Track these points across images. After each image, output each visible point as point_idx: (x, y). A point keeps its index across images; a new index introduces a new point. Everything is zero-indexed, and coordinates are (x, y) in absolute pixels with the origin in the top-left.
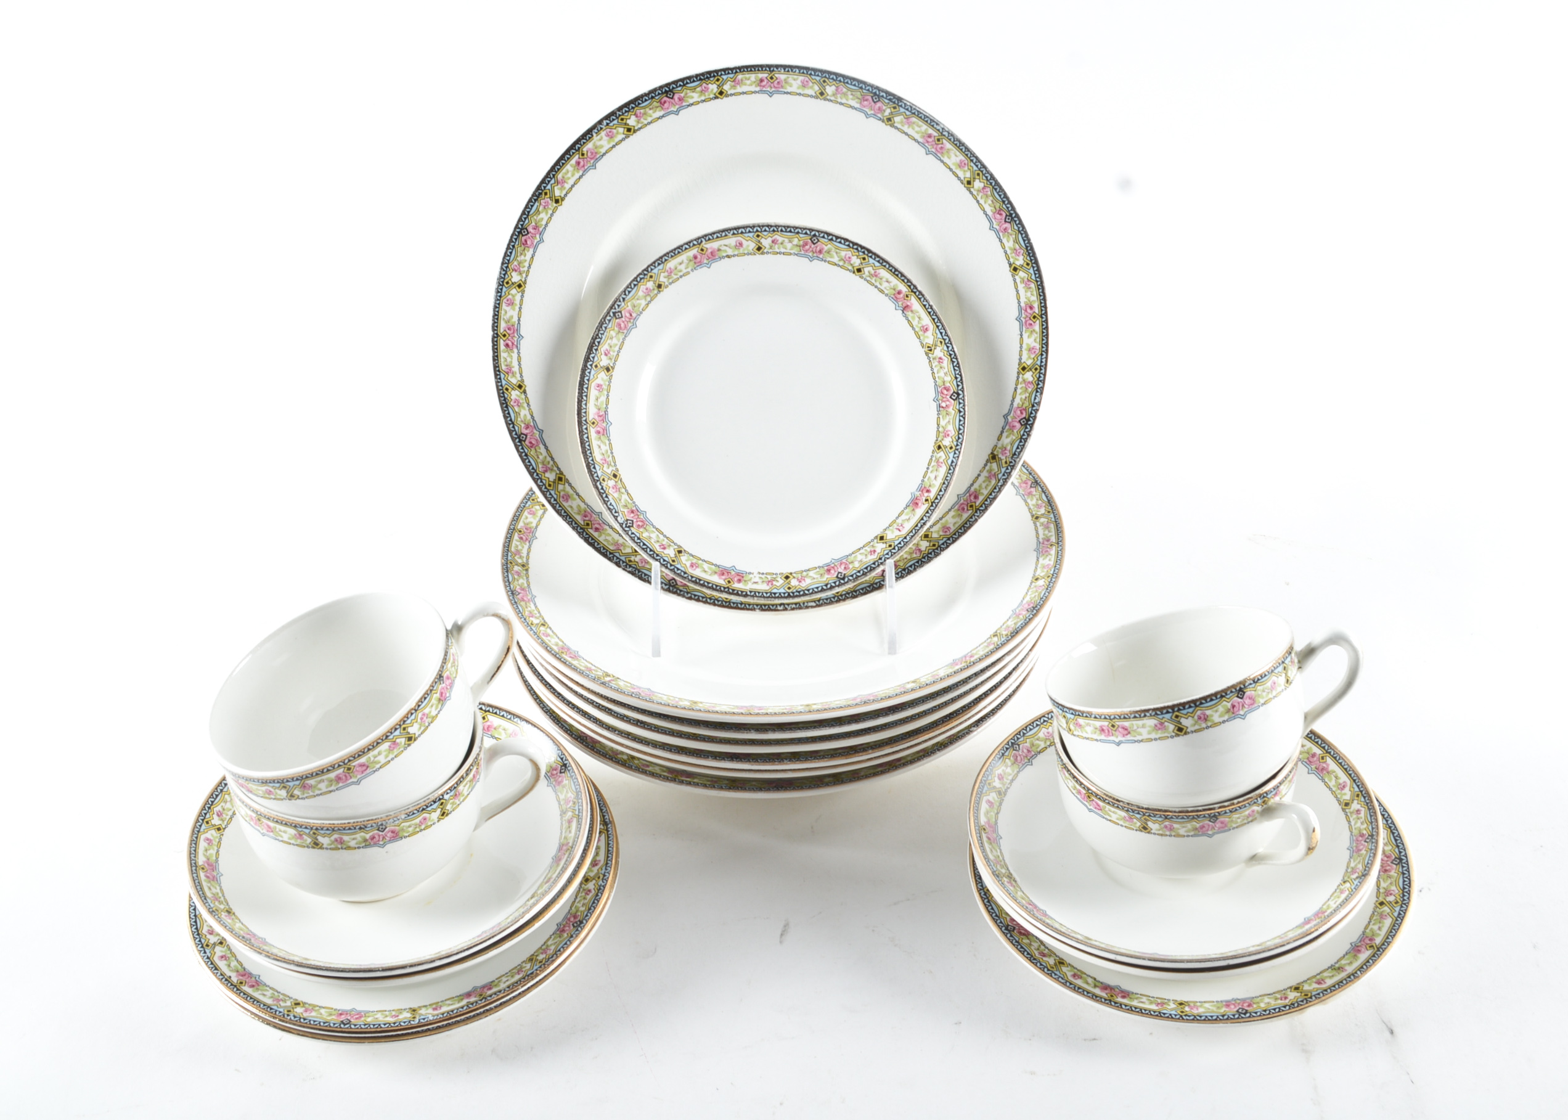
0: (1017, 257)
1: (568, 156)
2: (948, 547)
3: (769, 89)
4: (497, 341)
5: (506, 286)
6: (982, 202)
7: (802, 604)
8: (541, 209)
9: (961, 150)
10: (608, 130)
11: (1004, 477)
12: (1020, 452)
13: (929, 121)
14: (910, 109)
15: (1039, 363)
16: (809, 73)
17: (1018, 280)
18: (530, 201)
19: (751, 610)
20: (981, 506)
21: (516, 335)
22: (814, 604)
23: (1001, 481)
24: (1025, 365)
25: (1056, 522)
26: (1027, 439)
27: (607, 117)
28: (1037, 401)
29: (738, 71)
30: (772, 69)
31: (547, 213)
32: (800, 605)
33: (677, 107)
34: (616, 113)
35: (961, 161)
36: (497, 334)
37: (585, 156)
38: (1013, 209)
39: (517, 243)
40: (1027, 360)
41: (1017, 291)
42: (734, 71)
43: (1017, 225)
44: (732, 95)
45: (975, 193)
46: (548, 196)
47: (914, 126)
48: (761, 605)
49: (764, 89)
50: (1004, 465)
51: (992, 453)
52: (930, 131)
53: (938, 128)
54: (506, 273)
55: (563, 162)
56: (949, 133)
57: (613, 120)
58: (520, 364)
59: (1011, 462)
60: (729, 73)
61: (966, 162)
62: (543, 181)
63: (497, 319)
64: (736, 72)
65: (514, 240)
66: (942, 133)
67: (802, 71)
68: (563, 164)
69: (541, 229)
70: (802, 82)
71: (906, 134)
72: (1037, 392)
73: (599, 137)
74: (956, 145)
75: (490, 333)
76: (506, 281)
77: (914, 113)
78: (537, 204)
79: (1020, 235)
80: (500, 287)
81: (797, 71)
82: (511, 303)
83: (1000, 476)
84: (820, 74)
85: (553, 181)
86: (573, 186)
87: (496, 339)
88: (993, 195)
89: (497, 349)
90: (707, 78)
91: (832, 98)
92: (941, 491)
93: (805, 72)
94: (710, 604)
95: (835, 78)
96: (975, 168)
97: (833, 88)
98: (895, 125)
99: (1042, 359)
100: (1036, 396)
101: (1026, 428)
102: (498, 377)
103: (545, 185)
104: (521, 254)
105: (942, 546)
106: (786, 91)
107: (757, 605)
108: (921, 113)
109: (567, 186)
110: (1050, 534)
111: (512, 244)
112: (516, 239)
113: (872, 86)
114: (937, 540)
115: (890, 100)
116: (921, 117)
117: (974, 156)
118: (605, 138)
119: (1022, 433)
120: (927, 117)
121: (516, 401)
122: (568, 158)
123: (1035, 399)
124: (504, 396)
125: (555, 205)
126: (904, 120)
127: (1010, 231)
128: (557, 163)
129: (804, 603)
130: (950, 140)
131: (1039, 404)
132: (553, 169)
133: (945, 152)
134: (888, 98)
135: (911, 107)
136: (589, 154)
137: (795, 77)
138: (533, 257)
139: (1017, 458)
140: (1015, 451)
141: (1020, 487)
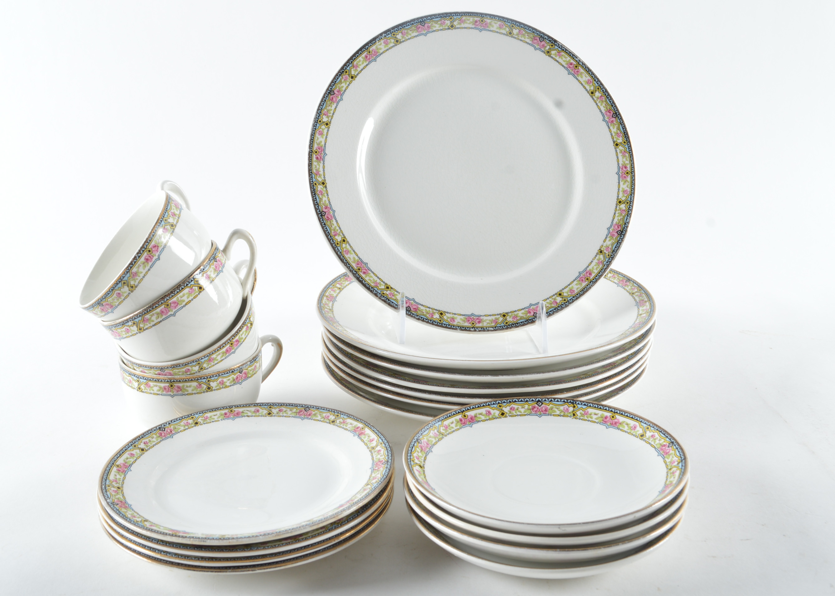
0: (618, 138)
1: (361, 52)
2: (573, 302)
3: (480, 27)
4: (311, 155)
5: (319, 123)
6: (599, 104)
8: (343, 80)
9: (589, 73)
10: (385, 40)
11: (607, 264)
12: (617, 250)
13: (572, 55)
14: (561, 47)
15: (629, 199)
16: (504, 20)
17: (618, 151)
18: (337, 75)
19: (455, 329)
20: (594, 279)
21: (323, 152)
22: (492, 329)
23: (606, 266)
24: (620, 200)
26: (621, 242)
27: (385, 32)
28: (627, 221)
29: (463, 14)
30: (483, 16)
31: (346, 83)
33: (426, 31)
34: (391, 31)
35: (589, 80)
36: (312, 151)
37: (371, 53)
38: (618, 110)
39: (327, 99)
40: (622, 197)
41: (618, 158)
42: (461, 15)
43: (619, 119)
44: (458, 28)
45: (595, 99)
46: (347, 74)
47: (563, 57)
49: (477, 27)
50: (607, 257)
51: (600, 249)
52: (572, 61)
53: (577, 60)
54: (320, 115)
55: (358, 55)
56: (583, 63)
57: (389, 34)
58: (324, 170)
59: (611, 255)
60: (458, 15)
61: (592, 81)
62: (345, 65)
63: (313, 142)
64: (462, 15)
65: (326, 97)
66: (578, 63)
67: (500, 19)
68: (358, 56)
69: (342, 92)
70: (500, 25)
71: (557, 61)
72: (628, 216)
73: (379, 43)
74: (586, 70)
75: (307, 150)
76: (319, 120)
77: (563, 50)
78: (340, 77)
79: (621, 125)
80: (316, 123)
81: (498, 18)
82: (321, 134)
83: (605, 263)
84: (510, 22)
85: (351, 65)
86: (362, 70)
87: (311, 154)
88: (606, 101)
89: (311, 159)
90: (445, 16)
91: (516, 37)
93: (502, 19)
94: (430, 323)
95: (519, 25)
96: (597, 85)
97: (517, 31)
98: (552, 56)
99: (631, 197)
100: (627, 218)
101: (621, 236)
102: (311, 176)
103: (346, 67)
104: (329, 106)
105: (570, 301)
106: (489, 29)
108: (567, 50)
109: (359, 69)
111: (325, 99)
112: (327, 96)
113: (540, 32)
115: (550, 41)
116: (567, 53)
117: (596, 78)
118: (383, 44)
119: (618, 239)
120: (571, 53)
121: (321, 192)
122: (361, 53)
123: (627, 220)
124: (314, 188)
125: (351, 79)
126: (557, 53)
127: (615, 122)
128: (354, 55)
129: (486, 328)
130: (583, 67)
131: (628, 223)
132: (351, 58)
133: (579, 74)
134: (549, 39)
135: (562, 46)
136: (373, 52)
137: (496, 22)
138: (336, 108)
139: (615, 253)
140: (614, 249)
141: (617, 282)
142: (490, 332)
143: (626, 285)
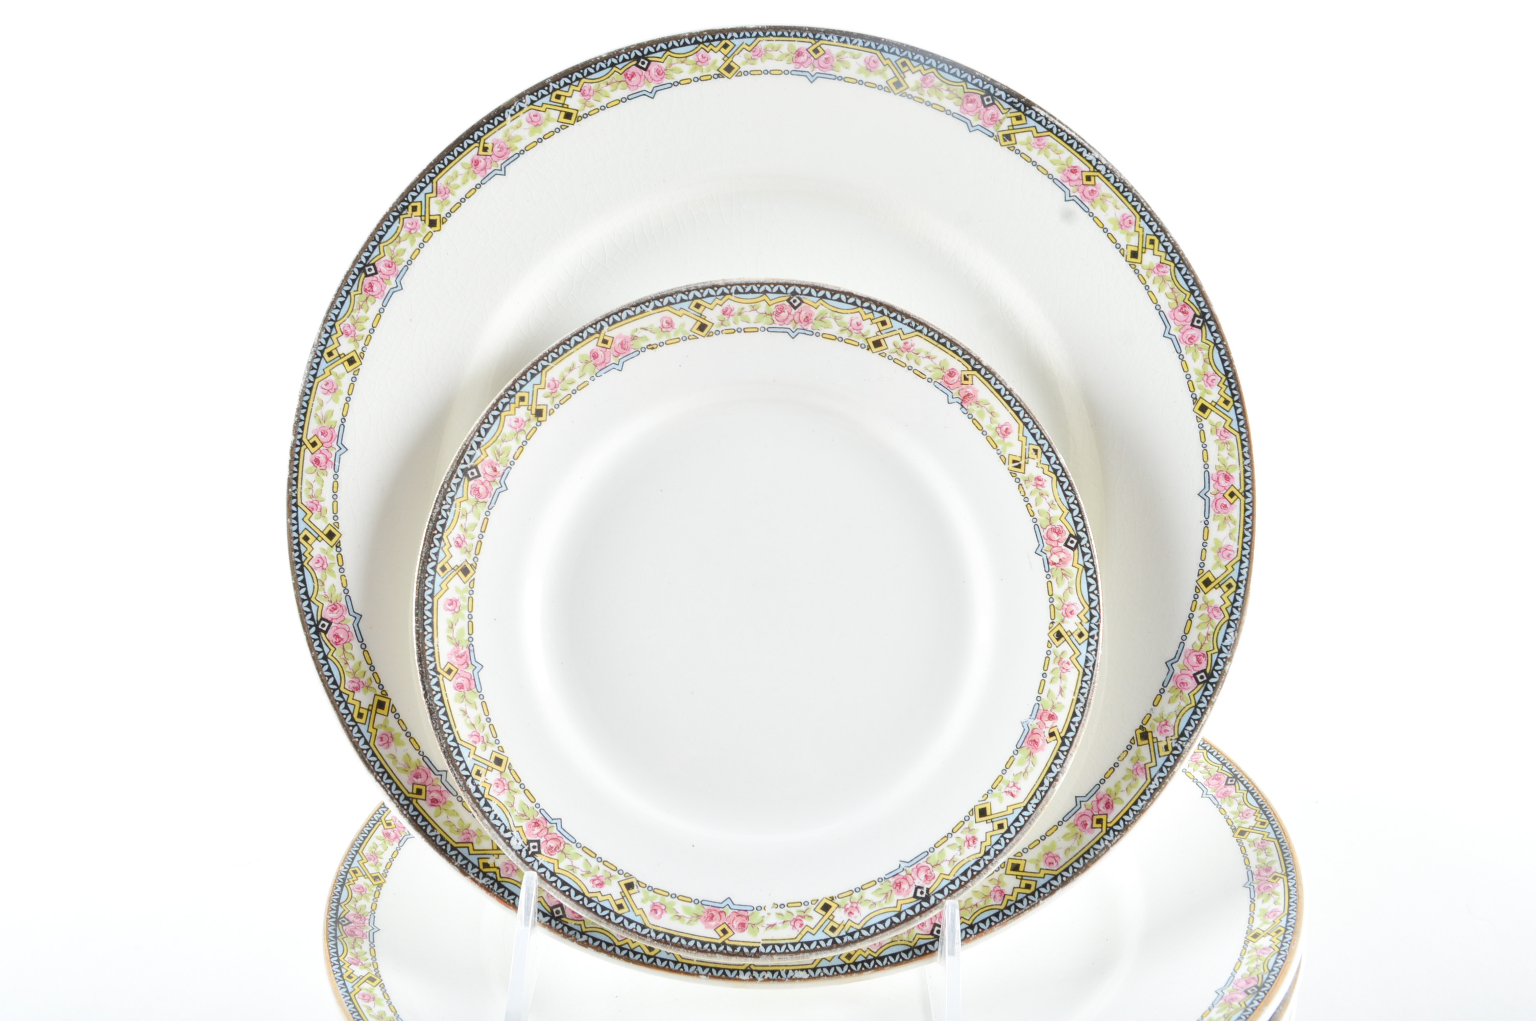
0: (1209, 388)
1: (460, 150)
3: (809, 69)
4: (299, 453)
5: (328, 359)
6: (1154, 288)
7: (783, 974)
8: (404, 233)
9: (1126, 197)
10: (533, 112)
11: (1162, 775)
12: (1193, 731)
13: (1075, 146)
14: (1044, 123)
15: (1235, 575)
16: (880, 47)
17: (1207, 428)
18: (386, 218)
19: (692, 974)
20: (1118, 823)
21: (334, 444)
23: (1156, 781)
24: (1209, 575)
25: (1278, 839)
26: (1205, 708)
27: (533, 91)
28: (1227, 643)
29: (761, 33)
30: (818, 36)
31: (413, 241)
32: (779, 973)
33: (653, 84)
34: (548, 86)
35: (1124, 218)
36: (301, 440)
37: (489, 152)
38: (1208, 305)
39: (355, 287)
40: (1214, 567)
41: (1204, 447)
42: (754, 34)
43: (1212, 333)
44: (747, 73)
45: (1143, 272)
46: (418, 213)
47: (1049, 150)
49: (802, 69)
50: (1163, 753)
51: (1141, 727)
52: (1076, 162)
53: (1090, 157)
54: (330, 336)
55: (451, 158)
56: (1107, 169)
57: (543, 96)
58: (335, 496)
59: (1175, 749)
60: (744, 36)
61: (1133, 219)
62: (411, 188)
63: (305, 415)
64: (758, 36)
65: (350, 282)
66: (1095, 167)
67: (867, 44)
68: (450, 161)
69: (400, 268)
70: (867, 62)
71: (1034, 164)
72: (1229, 626)
73: (515, 122)
74: (1118, 188)
75: (288, 438)
76: (327, 351)
77: (1051, 130)
78: (396, 224)
79: (1216, 351)
80: (317, 360)
81: (860, 43)
82: (332, 390)
83: (1154, 771)
84: (898, 52)
85: (428, 189)
86: (462, 200)
87: (297, 449)
88: (1174, 279)
89: (297, 466)
90: (708, 40)
91: (915, 94)
93: (873, 45)
94: (619, 957)
95: (922, 59)
96: (1147, 230)
97: (918, 76)
98: (1017, 147)
99: (1240, 569)
100: (1226, 633)
101: (1206, 689)
102: (294, 515)
103: (414, 194)
104: (360, 307)
106: (838, 74)
107: (704, 968)
108: (1062, 131)
109: (453, 200)
110: (1269, 859)
111: (347, 288)
112: (354, 281)
113: (984, 79)
114: (1034, 876)
115: (1011, 103)
116: (1061, 138)
117: (1146, 210)
118: (526, 125)
119: (1198, 697)
120: (1073, 138)
121: (321, 561)
122: (459, 153)
123: (1225, 638)
124: (299, 551)
125: (429, 229)
126: (1033, 140)
127: (1199, 342)
128: (439, 159)
129: (787, 972)
130: (1108, 179)
131: (1231, 648)
132: (430, 168)
133: (1097, 199)
134: (1010, 100)
135: (1047, 119)
136: (496, 149)
137: (856, 52)
138: (380, 314)
139: (1187, 741)
140: (1185, 729)
141: (1203, 781)
142: (797, 983)
143: (1225, 795)
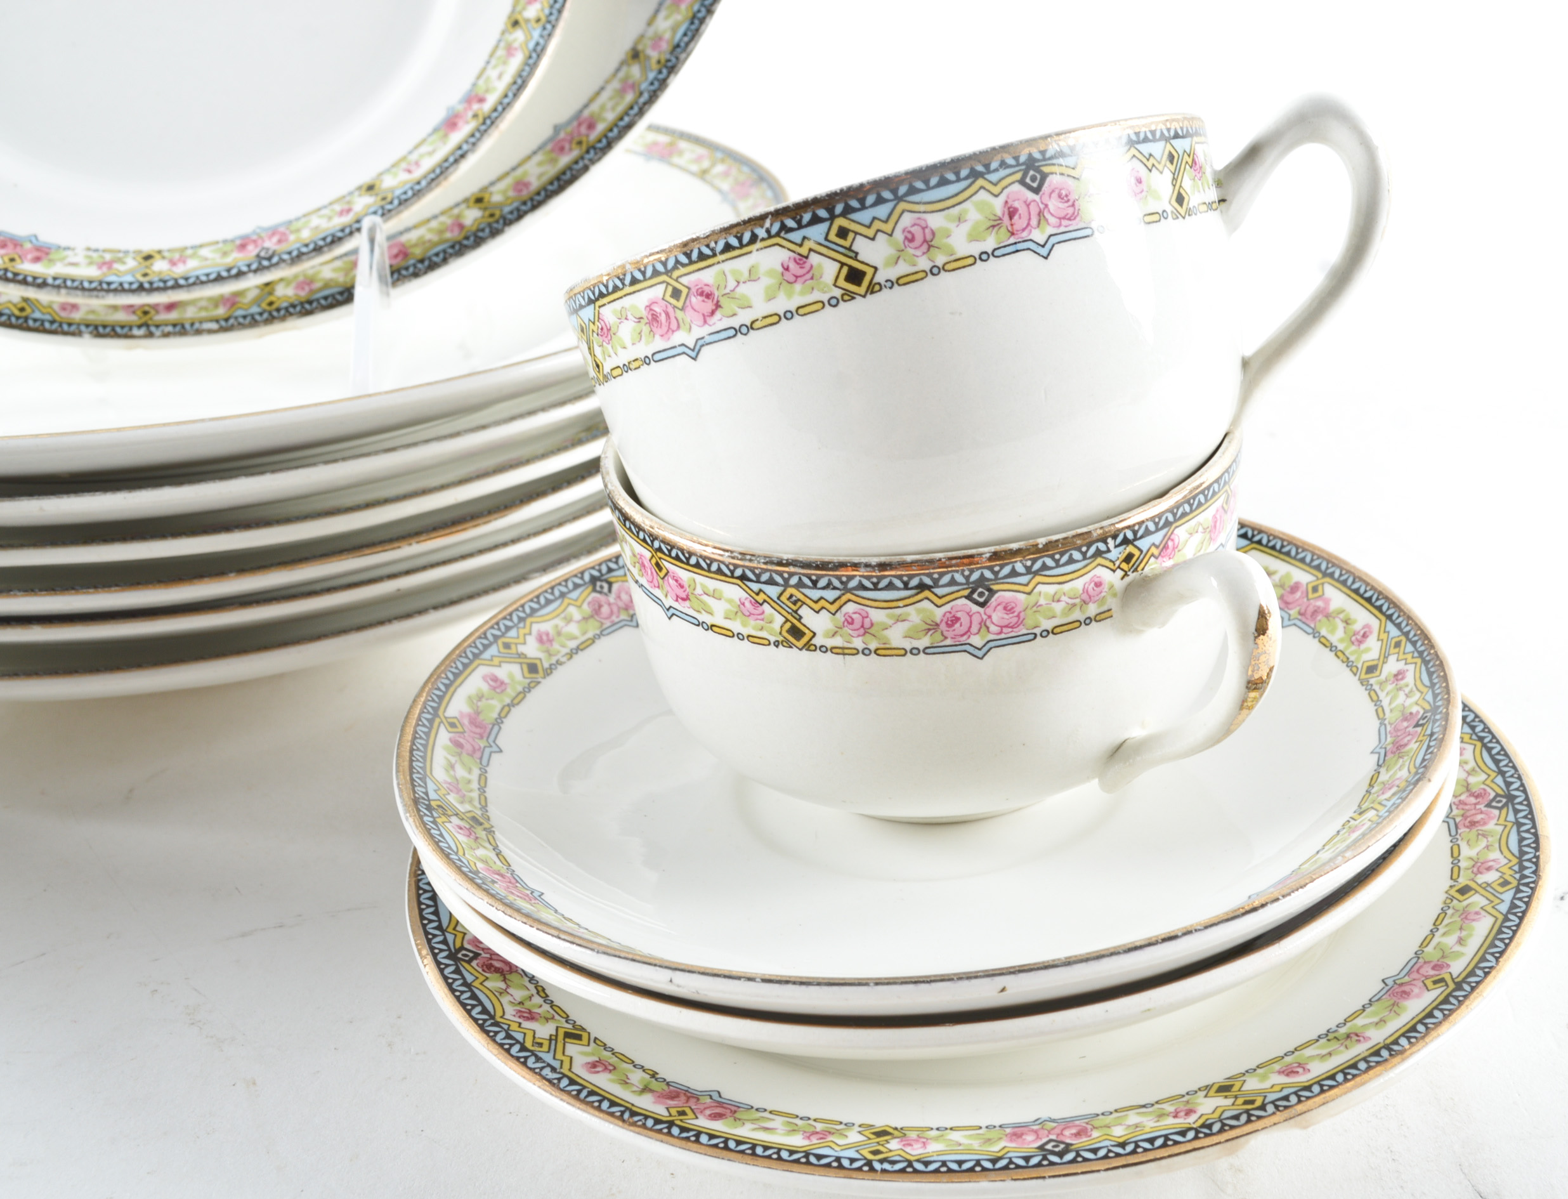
7: (188, 326)
32: (183, 326)
48: (96, 327)
92: (506, 96)
107: (87, 326)
114: (500, 206)
